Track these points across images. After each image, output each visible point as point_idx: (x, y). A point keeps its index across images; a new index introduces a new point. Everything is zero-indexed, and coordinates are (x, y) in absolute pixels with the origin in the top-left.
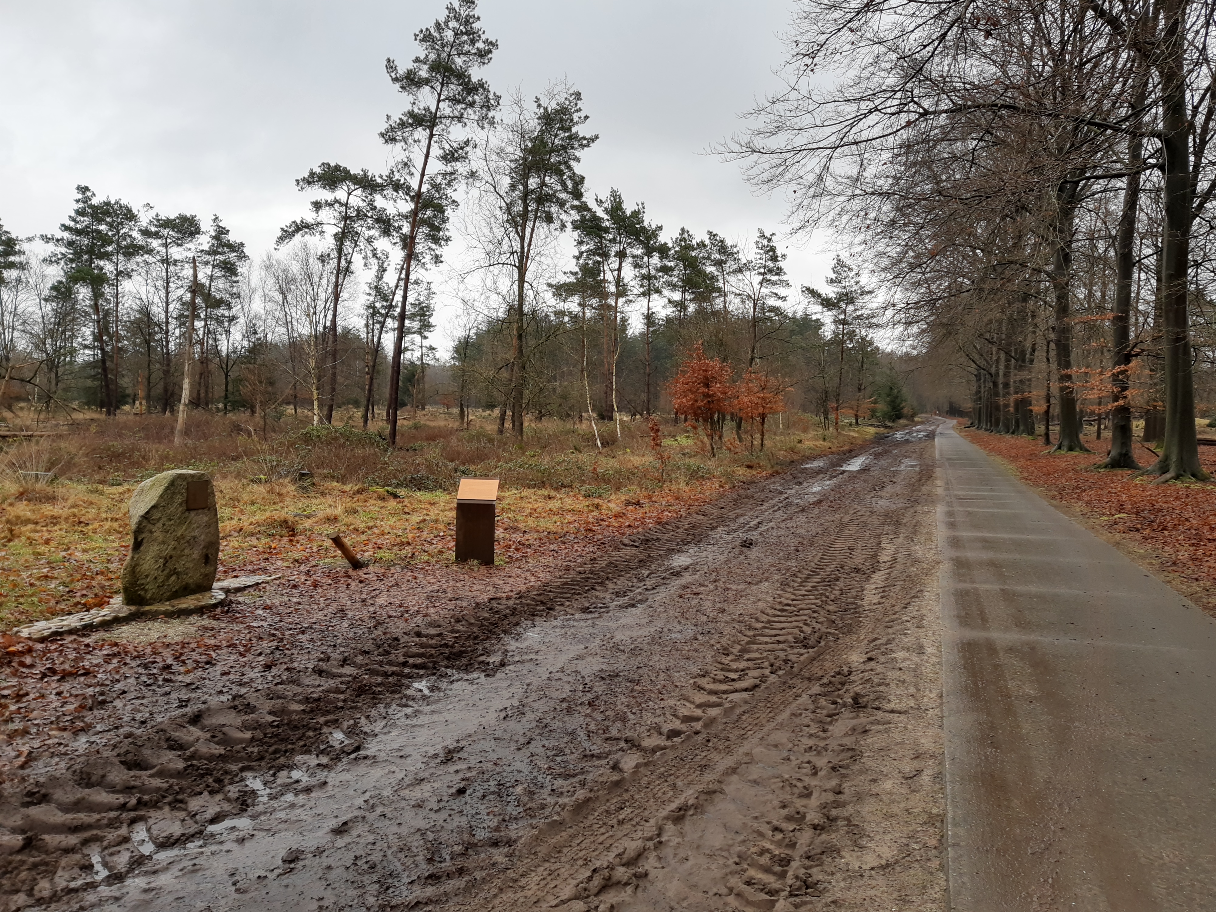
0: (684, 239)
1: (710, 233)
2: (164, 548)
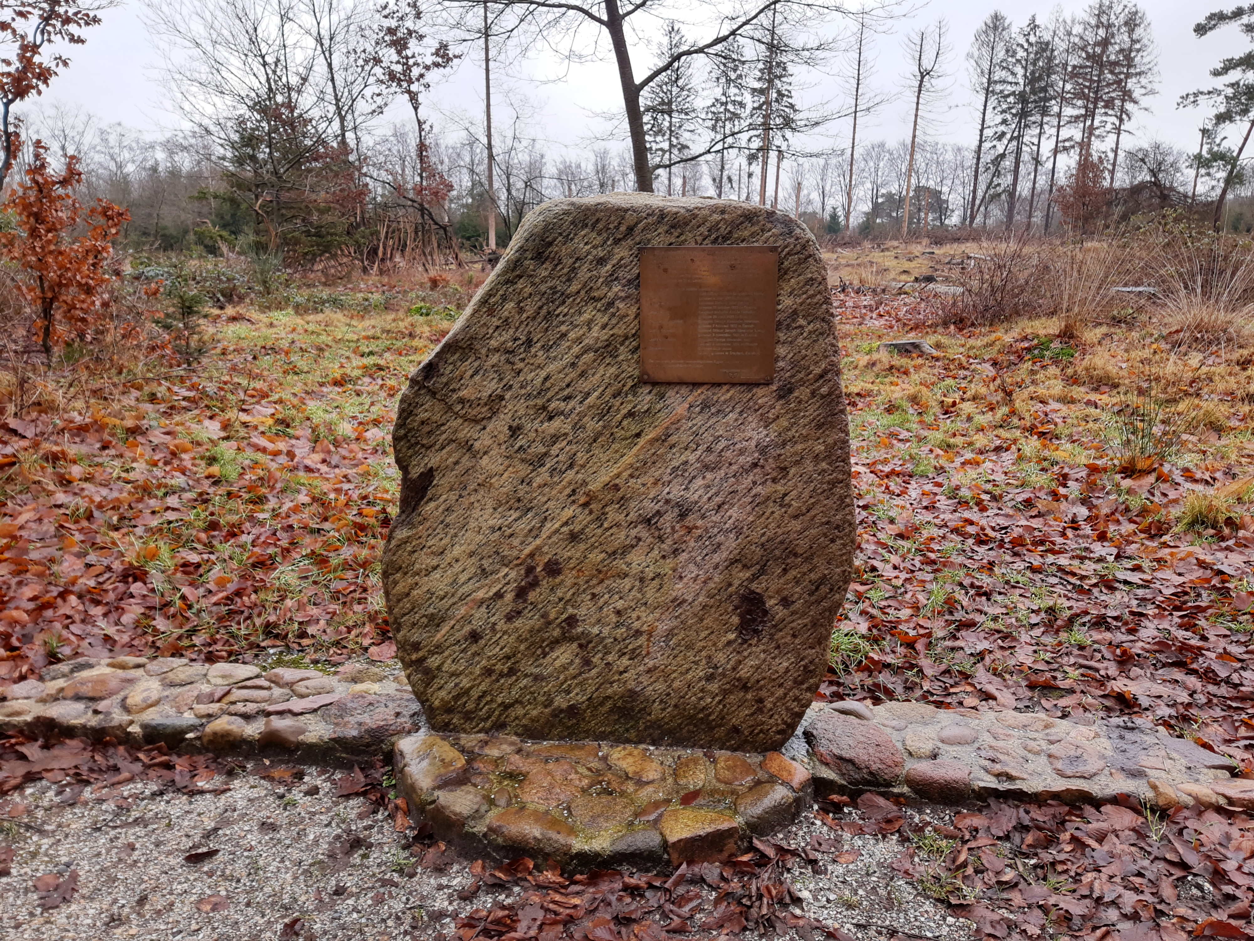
2: (523, 526)
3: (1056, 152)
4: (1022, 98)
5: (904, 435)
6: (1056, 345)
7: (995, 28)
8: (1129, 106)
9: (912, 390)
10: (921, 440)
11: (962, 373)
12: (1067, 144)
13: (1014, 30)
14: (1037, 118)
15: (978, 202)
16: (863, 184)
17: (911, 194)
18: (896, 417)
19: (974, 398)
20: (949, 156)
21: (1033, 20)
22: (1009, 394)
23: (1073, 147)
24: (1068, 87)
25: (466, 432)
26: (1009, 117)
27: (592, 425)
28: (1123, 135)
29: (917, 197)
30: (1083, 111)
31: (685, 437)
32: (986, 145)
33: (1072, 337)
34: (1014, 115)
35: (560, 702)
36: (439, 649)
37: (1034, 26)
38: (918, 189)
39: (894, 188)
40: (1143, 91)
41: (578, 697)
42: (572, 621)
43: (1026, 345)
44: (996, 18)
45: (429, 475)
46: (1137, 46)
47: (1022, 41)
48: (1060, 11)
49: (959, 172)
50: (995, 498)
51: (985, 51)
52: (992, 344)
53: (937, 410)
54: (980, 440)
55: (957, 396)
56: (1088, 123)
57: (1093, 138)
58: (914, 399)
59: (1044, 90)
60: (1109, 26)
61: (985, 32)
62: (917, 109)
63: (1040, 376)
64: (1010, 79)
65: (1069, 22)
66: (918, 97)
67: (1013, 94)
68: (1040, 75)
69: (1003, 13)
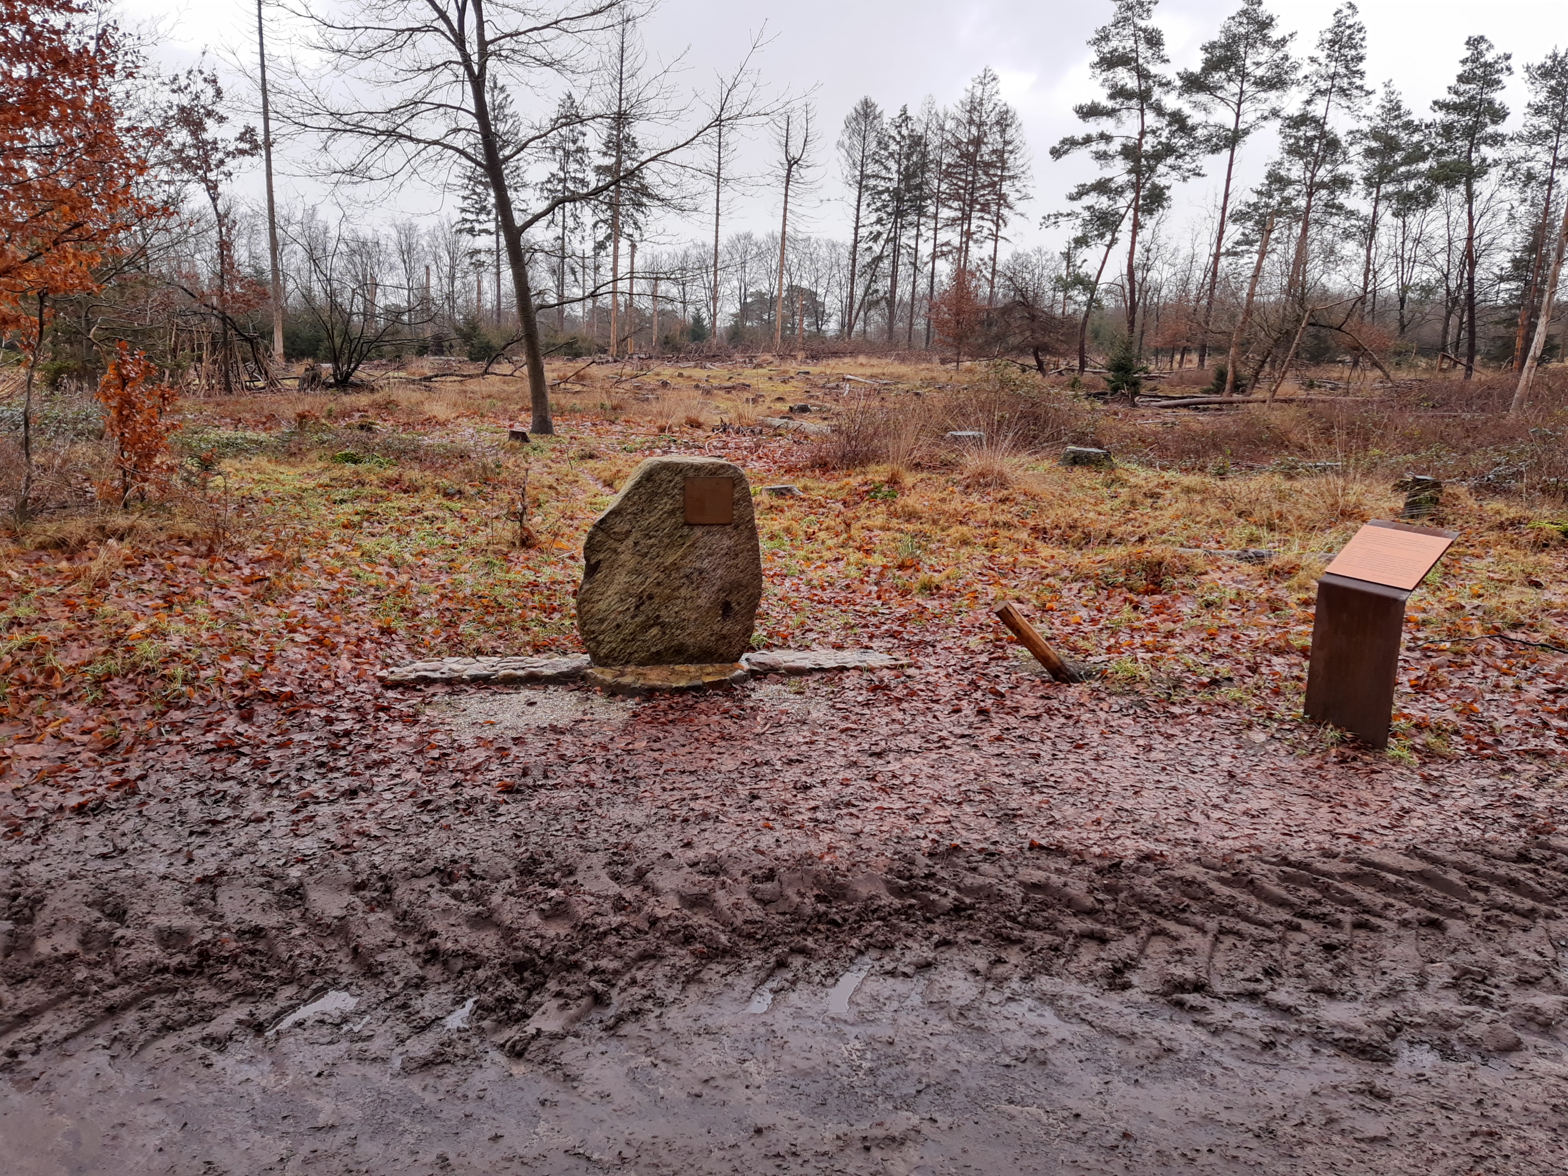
2: (638, 581)
3: (934, 257)
4: (897, 195)
5: (782, 553)
6: (885, 489)
7: (866, 116)
8: (1004, 211)
9: (786, 524)
10: (791, 556)
11: (821, 510)
12: (945, 249)
13: (886, 119)
14: (913, 218)
15: (856, 306)
16: (729, 281)
17: (784, 294)
18: (776, 542)
19: (827, 529)
20: (823, 252)
21: (904, 111)
22: (848, 525)
23: (950, 252)
24: (943, 187)
25: (615, 545)
26: (885, 216)
27: (667, 541)
28: (1001, 242)
29: (790, 297)
30: (959, 214)
31: (701, 544)
32: (862, 246)
33: (896, 483)
34: (889, 214)
35: (653, 650)
36: (603, 632)
37: (905, 118)
38: (791, 288)
39: (764, 287)
40: (1018, 195)
41: (660, 647)
42: (658, 617)
43: (866, 488)
44: (867, 105)
45: (598, 562)
46: (1010, 148)
47: (894, 132)
48: (932, 103)
49: (835, 271)
50: (831, 585)
51: (856, 140)
52: (841, 488)
53: (803, 537)
54: (827, 555)
55: (816, 528)
56: (966, 227)
57: (971, 243)
58: (788, 530)
59: (919, 187)
60: (982, 124)
61: (856, 119)
62: (786, 202)
63: (873, 512)
64: (884, 173)
65: (941, 115)
66: (787, 189)
67: (887, 190)
68: (915, 172)
69: (874, 100)
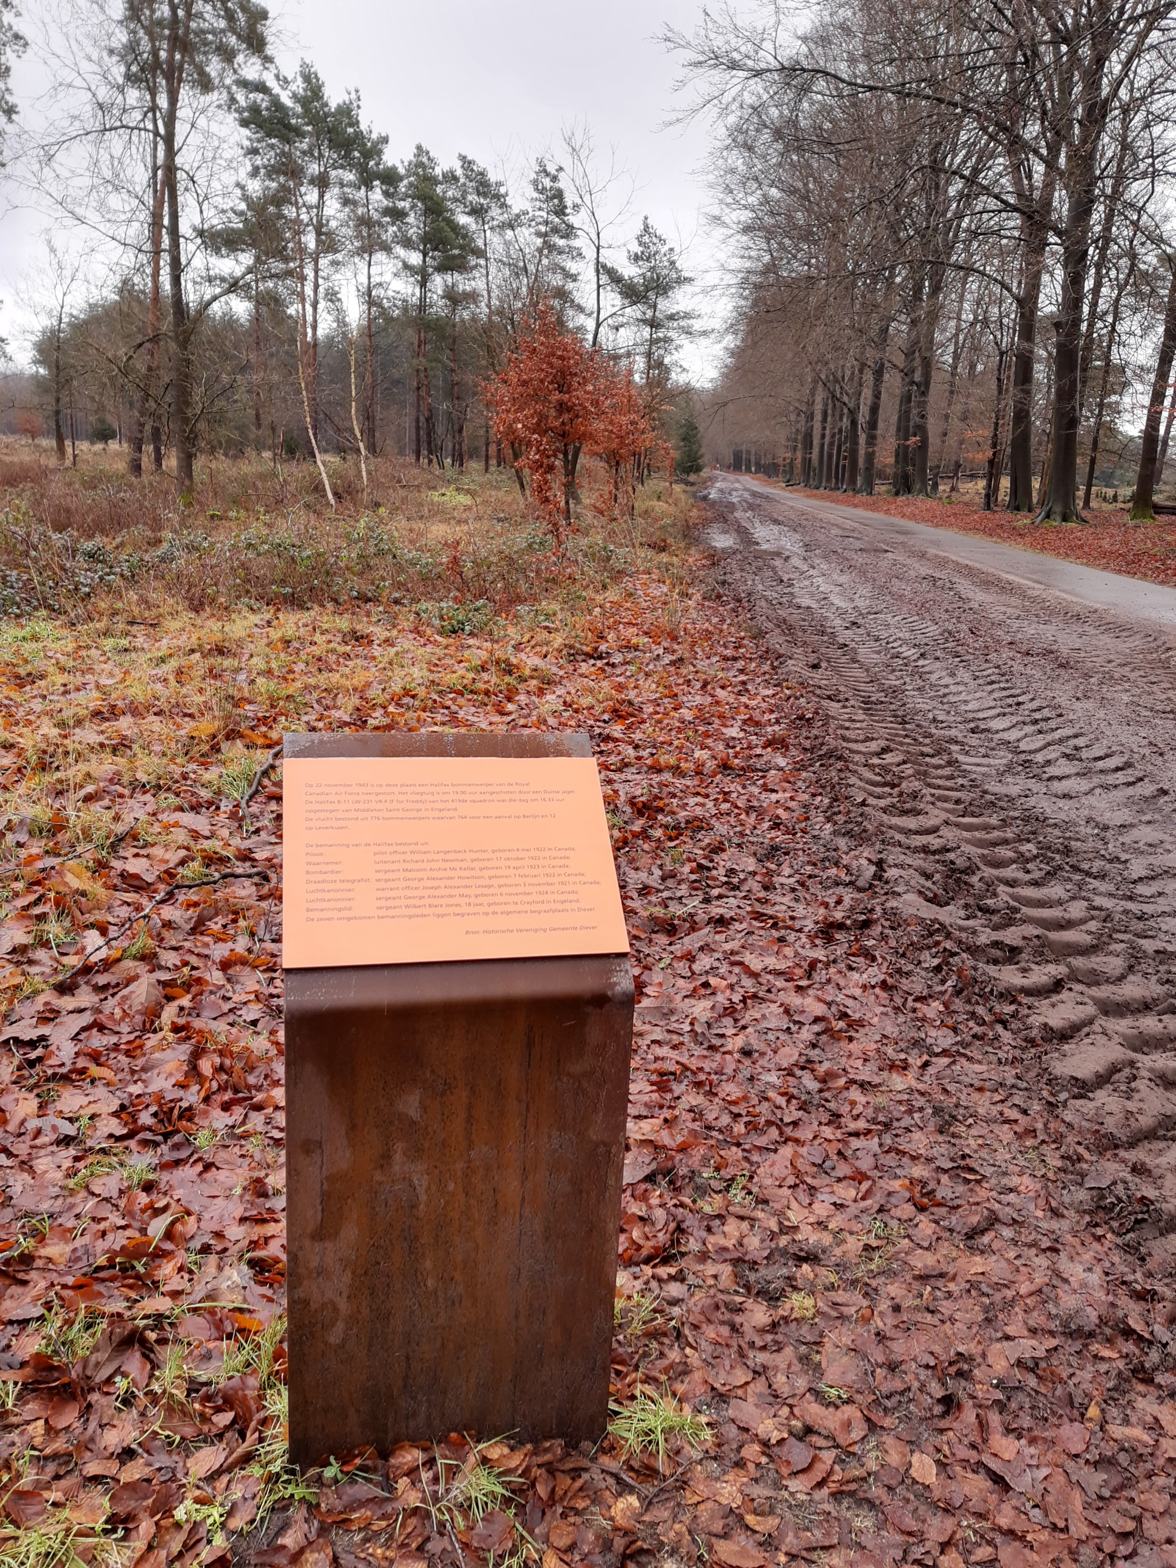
0: (421, 165)
1: (463, 158)
